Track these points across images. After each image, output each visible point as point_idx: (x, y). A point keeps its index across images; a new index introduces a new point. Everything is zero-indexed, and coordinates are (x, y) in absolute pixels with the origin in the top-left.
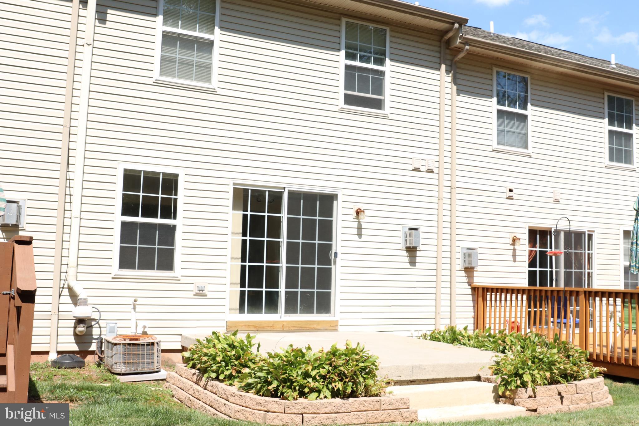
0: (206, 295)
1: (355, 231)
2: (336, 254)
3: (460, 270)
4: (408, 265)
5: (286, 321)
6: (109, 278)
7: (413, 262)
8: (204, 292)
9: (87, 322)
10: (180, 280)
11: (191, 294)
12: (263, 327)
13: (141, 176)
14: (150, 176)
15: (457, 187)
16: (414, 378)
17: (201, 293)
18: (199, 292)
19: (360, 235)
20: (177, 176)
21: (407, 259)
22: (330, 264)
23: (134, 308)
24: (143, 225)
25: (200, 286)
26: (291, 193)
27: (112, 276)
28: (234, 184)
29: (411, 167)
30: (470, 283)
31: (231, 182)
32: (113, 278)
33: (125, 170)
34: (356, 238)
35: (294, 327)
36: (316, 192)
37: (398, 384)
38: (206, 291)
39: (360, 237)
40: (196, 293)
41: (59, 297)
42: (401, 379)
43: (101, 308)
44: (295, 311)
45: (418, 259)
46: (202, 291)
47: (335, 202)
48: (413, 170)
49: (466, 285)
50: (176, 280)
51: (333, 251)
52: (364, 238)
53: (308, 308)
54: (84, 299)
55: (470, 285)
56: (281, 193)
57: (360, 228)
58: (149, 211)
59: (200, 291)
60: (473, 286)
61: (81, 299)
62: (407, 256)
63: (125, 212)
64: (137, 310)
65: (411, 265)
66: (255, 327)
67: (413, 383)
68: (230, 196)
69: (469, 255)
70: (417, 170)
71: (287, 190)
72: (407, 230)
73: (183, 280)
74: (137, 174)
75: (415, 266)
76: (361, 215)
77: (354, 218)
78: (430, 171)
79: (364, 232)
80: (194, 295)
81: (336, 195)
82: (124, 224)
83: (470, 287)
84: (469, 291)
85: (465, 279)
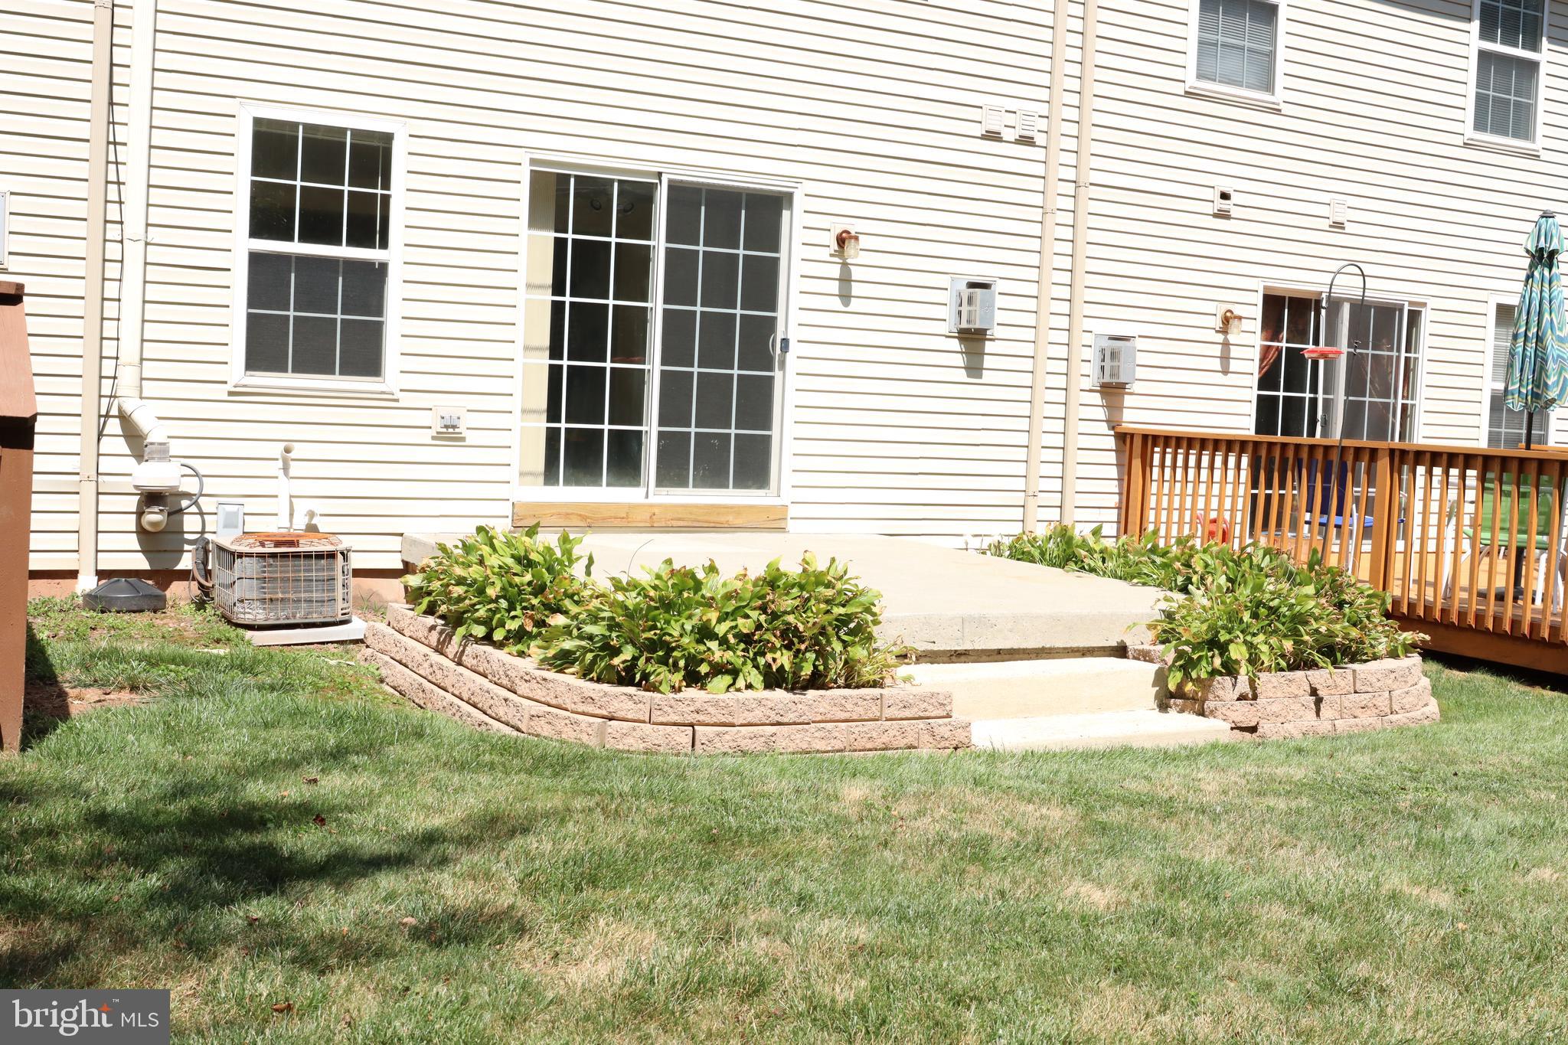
0: (463, 439)
1: (834, 287)
2: (785, 342)
3: (1091, 391)
4: (962, 375)
5: (660, 506)
6: (221, 392)
7: (974, 368)
8: (457, 430)
9: (169, 500)
10: (397, 400)
11: (425, 436)
12: (604, 519)
13: (297, 137)
14: (319, 137)
15: (1091, 184)
16: (968, 646)
17: (449, 434)
18: (445, 430)
19: (845, 297)
20: (388, 138)
21: (959, 360)
22: (771, 368)
23: (286, 469)
24: (303, 261)
25: (447, 416)
26: (675, 188)
27: (229, 387)
28: (533, 162)
29: (978, 130)
30: (1113, 423)
31: (524, 157)
32: (231, 394)
33: (258, 122)
34: (836, 303)
35: (679, 519)
36: (738, 187)
37: (928, 659)
38: (462, 429)
39: (846, 304)
40: (438, 433)
41: (99, 440)
42: (936, 649)
43: (202, 467)
44: (682, 482)
45: (988, 362)
46: (454, 427)
47: (786, 214)
48: (984, 137)
49: (1103, 428)
50: (388, 401)
51: (780, 336)
52: (855, 305)
53: (712, 476)
54: (160, 444)
55: (1113, 428)
56: (652, 188)
57: (845, 280)
58: (320, 228)
59: (446, 427)
60: (1119, 430)
61: (152, 444)
62: (962, 353)
63: (258, 229)
64: (292, 473)
65: (968, 376)
66: (583, 518)
67: (963, 658)
68: (524, 191)
69: (1114, 355)
70: (993, 136)
71: (665, 179)
72: (963, 286)
73: (406, 400)
74: (288, 133)
75: (981, 377)
76: (850, 248)
77: (831, 255)
78: (1026, 141)
79: (856, 289)
80: (434, 438)
81: (790, 196)
82: (255, 258)
83: (1112, 433)
84: (1111, 443)
85: (1101, 413)
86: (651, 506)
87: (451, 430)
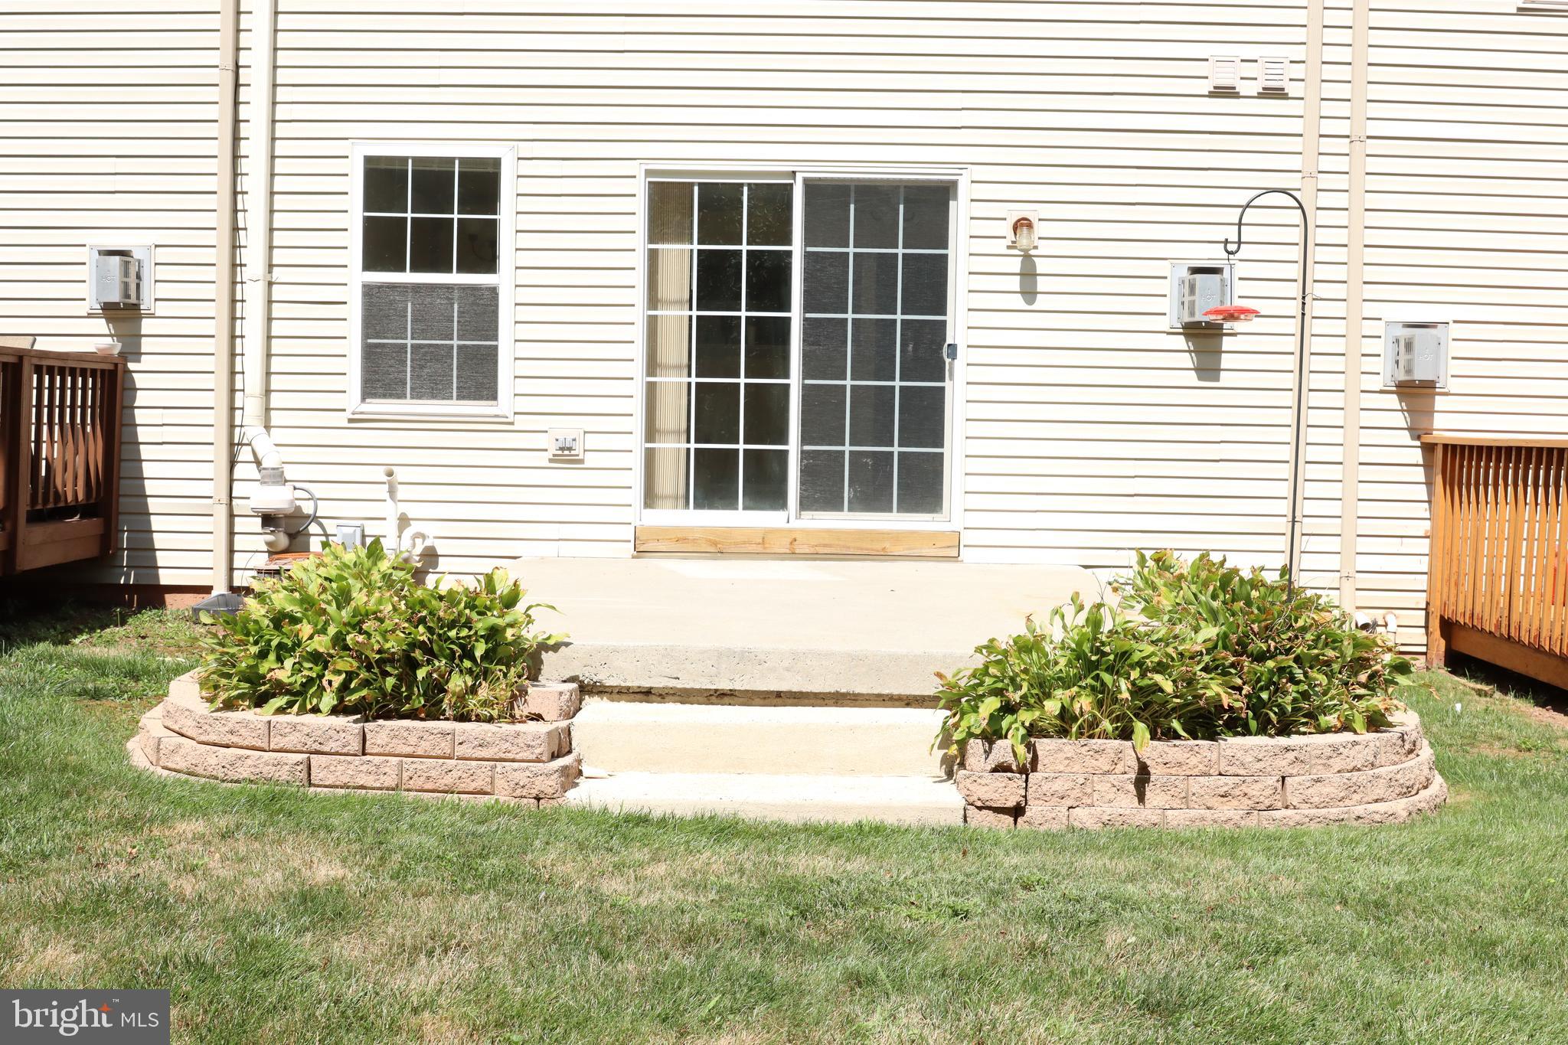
0: (581, 461)
1: (1015, 283)
2: (953, 348)
3: (1382, 392)
4: (1191, 378)
5: (803, 531)
6: (341, 419)
7: (1208, 368)
8: (573, 452)
9: (283, 522)
10: (512, 423)
11: (542, 459)
12: (736, 544)
13: (407, 170)
14: (428, 168)
15: (1368, 137)
16: (724, 685)
17: (566, 456)
18: (560, 452)
19: (1029, 293)
20: (496, 162)
21: (1187, 361)
22: (943, 379)
23: (392, 492)
24: (417, 288)
25: (561, 439)
26: (813, 188)
27: (348, 415)
28: (649, 173)
29: (1203, 87)
30: (1416, 432)
31: (637, 169)
32: (351, 421)
33: (368, 160)
34: (1018, 302)
35: (825, 546)
38: (578, 450)
39: (1031, 302)
40: (554, 455)
41: (232, 467)
43: (318, 490)
45: (1226, 361)
46: (570, 449)
47: (951, 203)
48: (1212, 95)
49: (1405, 438)
50: (504, 425)
51: (949, 341)
52: (1041, 302)
53: (872, 498)
54: (273, 469)
55: (1419, 438)
56: (789, 188)
57: (1028, 273)
58: (431, 257)
59: (562, 449)
60: (1427, 439)
61: (267, 469)
62: (1189, 351)
63: (372, 262)
64: (400, 495)
65: (1200, 378)
66: (715, 544)
67: (726, 699)
68: (640, 205)
69: (1409, 346)
70: (1224, 93)
71: (799, 177)
72: (1184, 273)
73: (521, 422)
74: (397, 167)
75: (1218, 380)
77: (1009, 247)
78: (1274, 93)
79: (1042, 284)
80: (551, 461)
81: (953, 185)
82: (369, 291)
83: (1418, 443)
84: (1417, 456)
85: (1400, 420)
86: (790, 531)
87: (566, 452)
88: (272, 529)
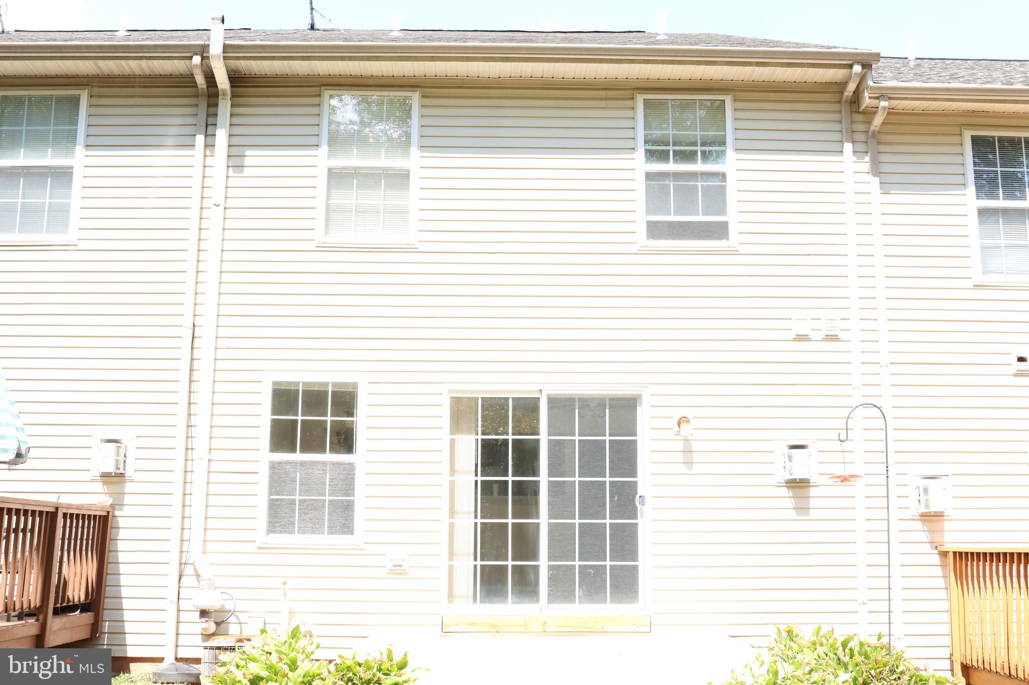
0: (407, 574)
1: (680, 457)
2: (642, 498)
3: (911, 519)
4: (792, 514)
5: (551, 617)
6: (252, 547)
7: (802, 509)
8: (402, 568)
9: (213, 615)
10: (363, 549)
11: (382, 572)
12: (507, 626)
13: (298, 391)
15: (891, 363)
17: (397, 569)
18: (394, 568)
19: (689, 463)
20: (355, 385)
21: (789, 503)
22: (635, 517)
23: (285, 594)
24: (303, 464)
25: (395, 559)
26: (553, 402)
27: (257, 544)
29: (792, 335)
30: (935, 544)
31: (445, 389)
32: (259, 548)
33: (275, 384)
34: (682, 468)
38: (406, 567)
39: (690, 468)
40: (390, 570)
41: (180, 579)
43: (236, 594)
45: (813, 503)
46: (400, 566)
47: (639, 409)
48: (795, 340)
49: (928, 548)
50: (358, 550)
51: (639, 494)
52: (696, 468)
53: (594, 594)
54: (208, 580)
55: (936, 548)
56: (536, 400)
57: (688, 450)
58: (313, 443)
59: (395, 566)
60: (942, 549)
61: (203, 580)
62: (790, 497)
63: (275, 446)
64: (290, 597)
65: (798, 515)
66: (494, 626)
68: (446, 411)
69: (926, 491)
70: (802, 338)
71: (545, 394)
72: (785, 449)
73: (369, 549)
74: (292, 388)
75: (808, 515)
76: (684, 426)
77: (675, 435)
78: (832, 338)
79: (696, 457)
80: (388, 573)
81: (640, 396)
82: (273, 465)
83: (936, 552)
84: (936, 559)
85: (924, 537)
86: (542, 617)
88: (206, 619)
